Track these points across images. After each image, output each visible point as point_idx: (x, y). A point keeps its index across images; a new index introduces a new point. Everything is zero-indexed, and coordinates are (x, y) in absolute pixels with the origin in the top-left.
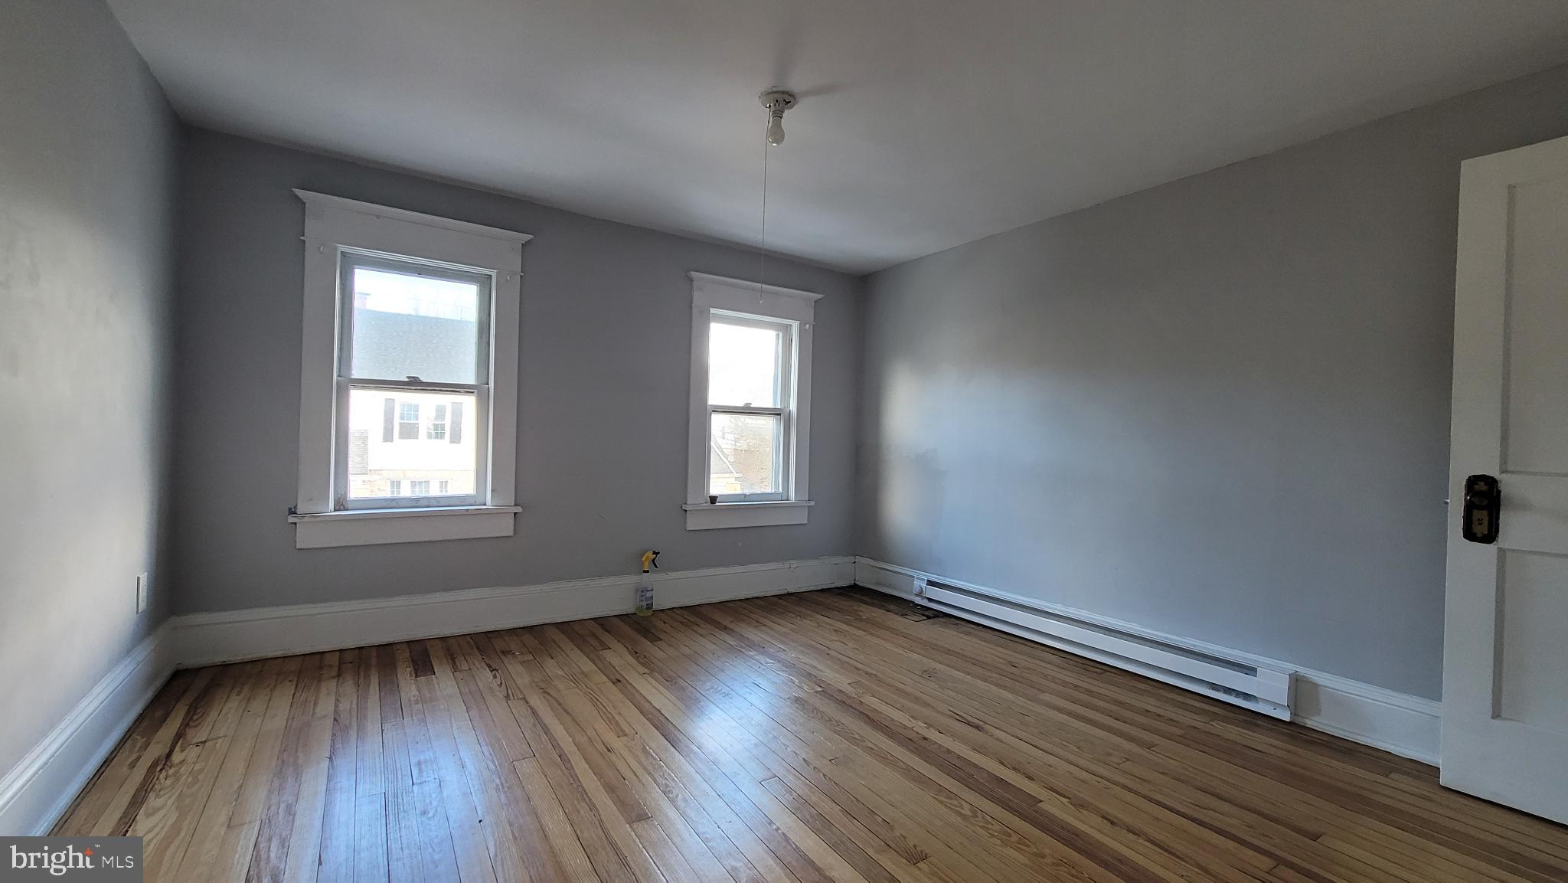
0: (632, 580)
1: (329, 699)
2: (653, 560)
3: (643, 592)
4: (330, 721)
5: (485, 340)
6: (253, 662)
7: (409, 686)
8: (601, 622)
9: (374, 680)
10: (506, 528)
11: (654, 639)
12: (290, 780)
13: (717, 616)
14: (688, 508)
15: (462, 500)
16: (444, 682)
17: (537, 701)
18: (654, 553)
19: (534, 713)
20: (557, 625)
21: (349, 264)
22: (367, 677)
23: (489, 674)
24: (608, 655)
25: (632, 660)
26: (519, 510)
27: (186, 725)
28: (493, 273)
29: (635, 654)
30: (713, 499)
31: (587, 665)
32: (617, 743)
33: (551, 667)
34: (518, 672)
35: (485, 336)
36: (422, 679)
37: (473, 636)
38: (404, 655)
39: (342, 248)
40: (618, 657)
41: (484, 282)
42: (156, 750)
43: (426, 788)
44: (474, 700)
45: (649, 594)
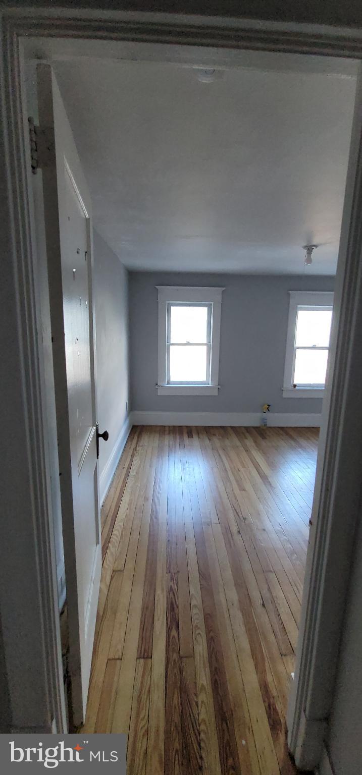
0: (259, 415)
1: (168, 440)
2: (268, 408)
3: (264, 420)
4: (168, 447)
5: (209, 327)
6: (149, 426)
7: (186, 440)
8: (247, 428)
9: (178, 436)
10: (216, 393)
11: (264, 438)
12: (160, 460)
13: (292, 433)
14: (284, 389)
15: (202, 383)
16: (196, 441)
17: (221, 452)
18: (268, 406)
19: (220, 455)
20: (232, 427)
21: (169, 306)
22: (176, 434)
23: (208, 441)
24: (246, 441)
25: (253, 444)
26: (219, 387)
27: (138, 441)
28: (212, 303)
29: (255, 442)
30: (295, 386)
31: (238, 443)
32: (242, 469)
33: (227, 442)
34: (217, 441)
35: (209, 325)
36: (190, 439)
37: (205, 427)
38: (185, 431)
39: (167, 302)
40: (249, 442)
41: (209, 306)
42: (133, 446)
43: (190, 469)
44: (203, 448)
45: (265, 421)
